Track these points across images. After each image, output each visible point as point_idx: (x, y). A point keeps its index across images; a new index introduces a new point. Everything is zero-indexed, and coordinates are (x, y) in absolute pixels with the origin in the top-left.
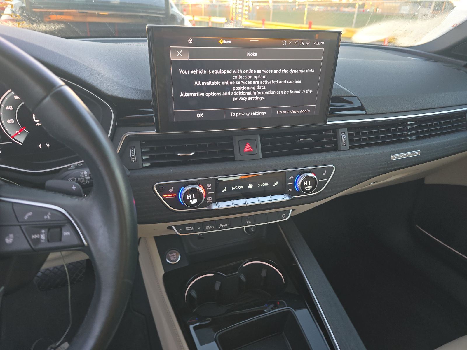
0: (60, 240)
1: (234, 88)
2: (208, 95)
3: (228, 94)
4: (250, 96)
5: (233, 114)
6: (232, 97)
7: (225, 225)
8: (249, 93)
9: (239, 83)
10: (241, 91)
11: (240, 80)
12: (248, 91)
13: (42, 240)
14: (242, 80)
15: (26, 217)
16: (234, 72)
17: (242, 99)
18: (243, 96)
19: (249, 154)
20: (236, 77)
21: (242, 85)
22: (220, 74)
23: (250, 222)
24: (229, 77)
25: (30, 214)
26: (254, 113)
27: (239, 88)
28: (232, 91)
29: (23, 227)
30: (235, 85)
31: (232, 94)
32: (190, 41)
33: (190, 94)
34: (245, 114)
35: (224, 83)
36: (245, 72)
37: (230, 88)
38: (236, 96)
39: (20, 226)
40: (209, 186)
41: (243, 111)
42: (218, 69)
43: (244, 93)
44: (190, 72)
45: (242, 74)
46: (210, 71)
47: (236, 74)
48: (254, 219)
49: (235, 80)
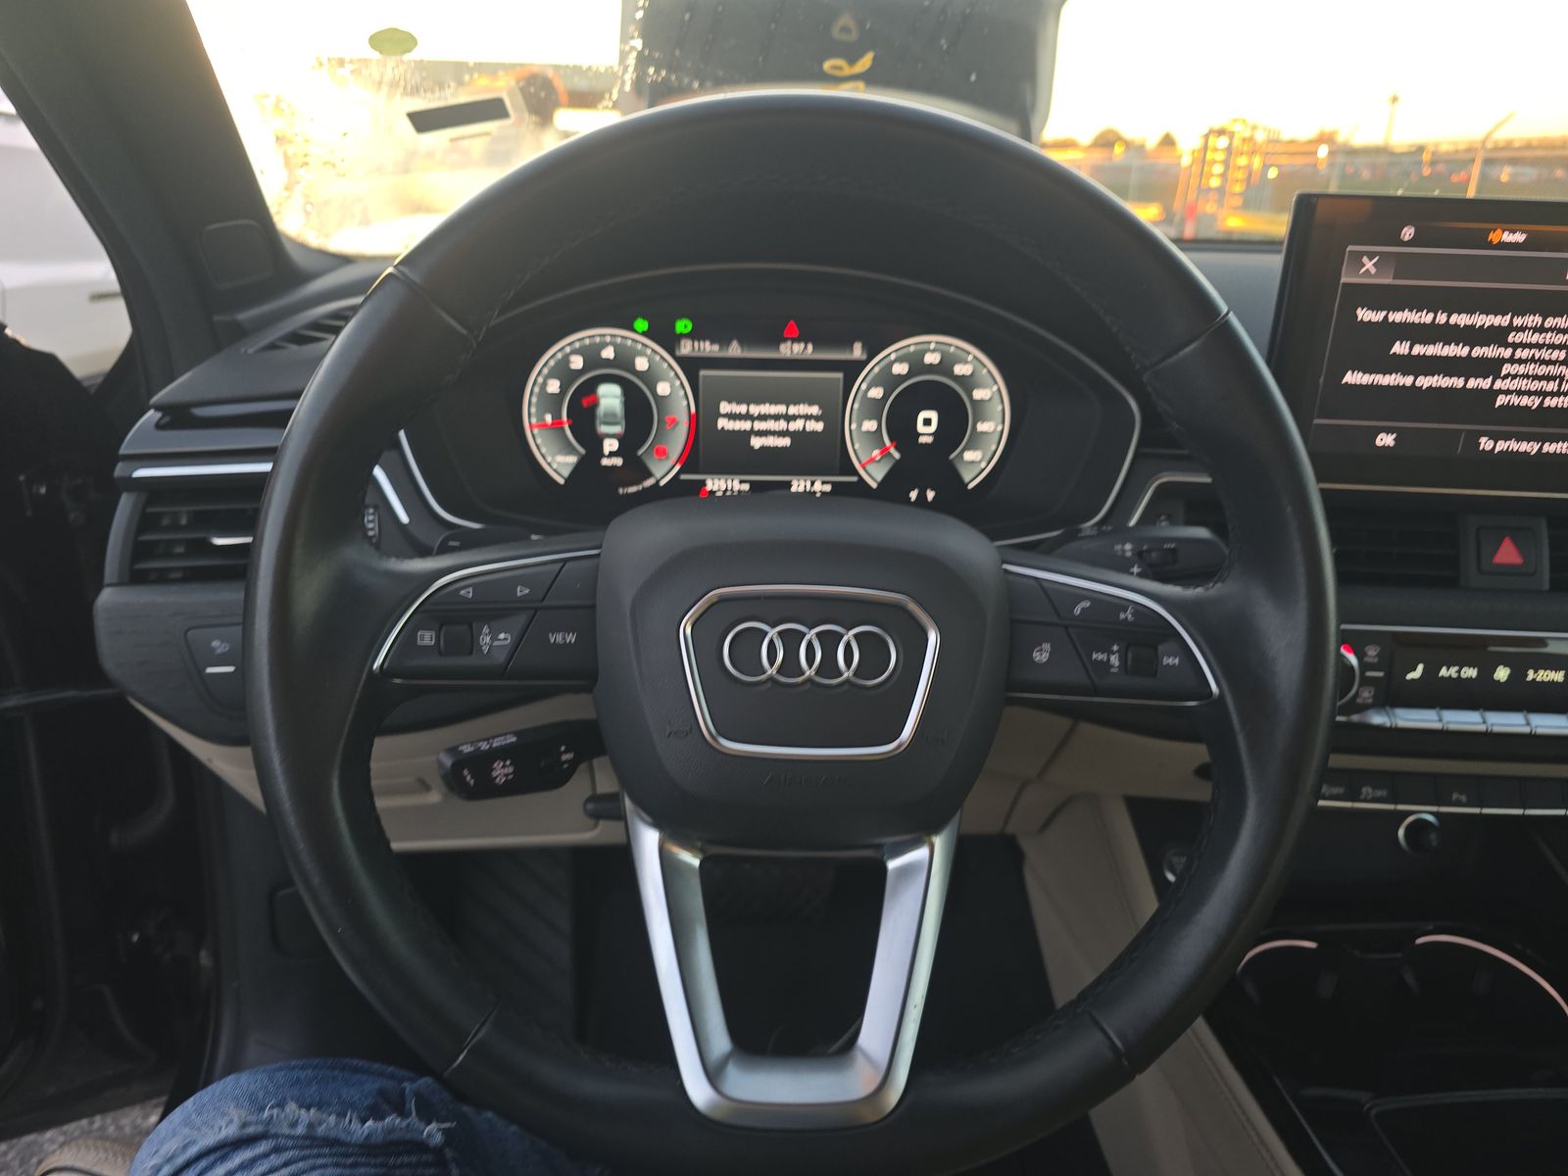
0: (1155, 674)
1: (1506, 369)
2: (1424, 382)
3: (1485, 384)
4: (1552, 394)
5: (1485, 444)
6: (1494, 393)
7: (1379, 793)
8: (1552, 386)
9: (1524, 354)
10: (1526, 376)
11: (1530, 346)
12: (1548, 378)
13: (1112, 666)
14: (1538, 346)
15: (1077, 611)
16: (1518, 321)
17: (1525, 401)
18: (1529, 393)
19: (1507, 571)
20: (1520, 337)
21: (1533, 360)
22: (1473, 326)
23: (1464, 798)
24: (1497, 336)
25: (1086, 604)
26: (1554, 445)
27: (1521, 369)
28: (1497, 376)
29: (1071, 630)
30: (1512, 360)
31: (1498, 384)
32: (1408, 233)
33: (1373, 376)
34: (1524, 447)
35: (1478, 352)
36: (1550, 322)
37: (1492, 368)
38: (1508, 392)
39: (1066, 627)
40: (1372, 652)
41: (1520, 438)
42: (1471, 312)
43: (1535, 386)
44: (1386, 317)
45: (1541, 330)
46: (1445, 315)
47: (1522, 329)
48: (1480, 790)
49: (1515, 346)
